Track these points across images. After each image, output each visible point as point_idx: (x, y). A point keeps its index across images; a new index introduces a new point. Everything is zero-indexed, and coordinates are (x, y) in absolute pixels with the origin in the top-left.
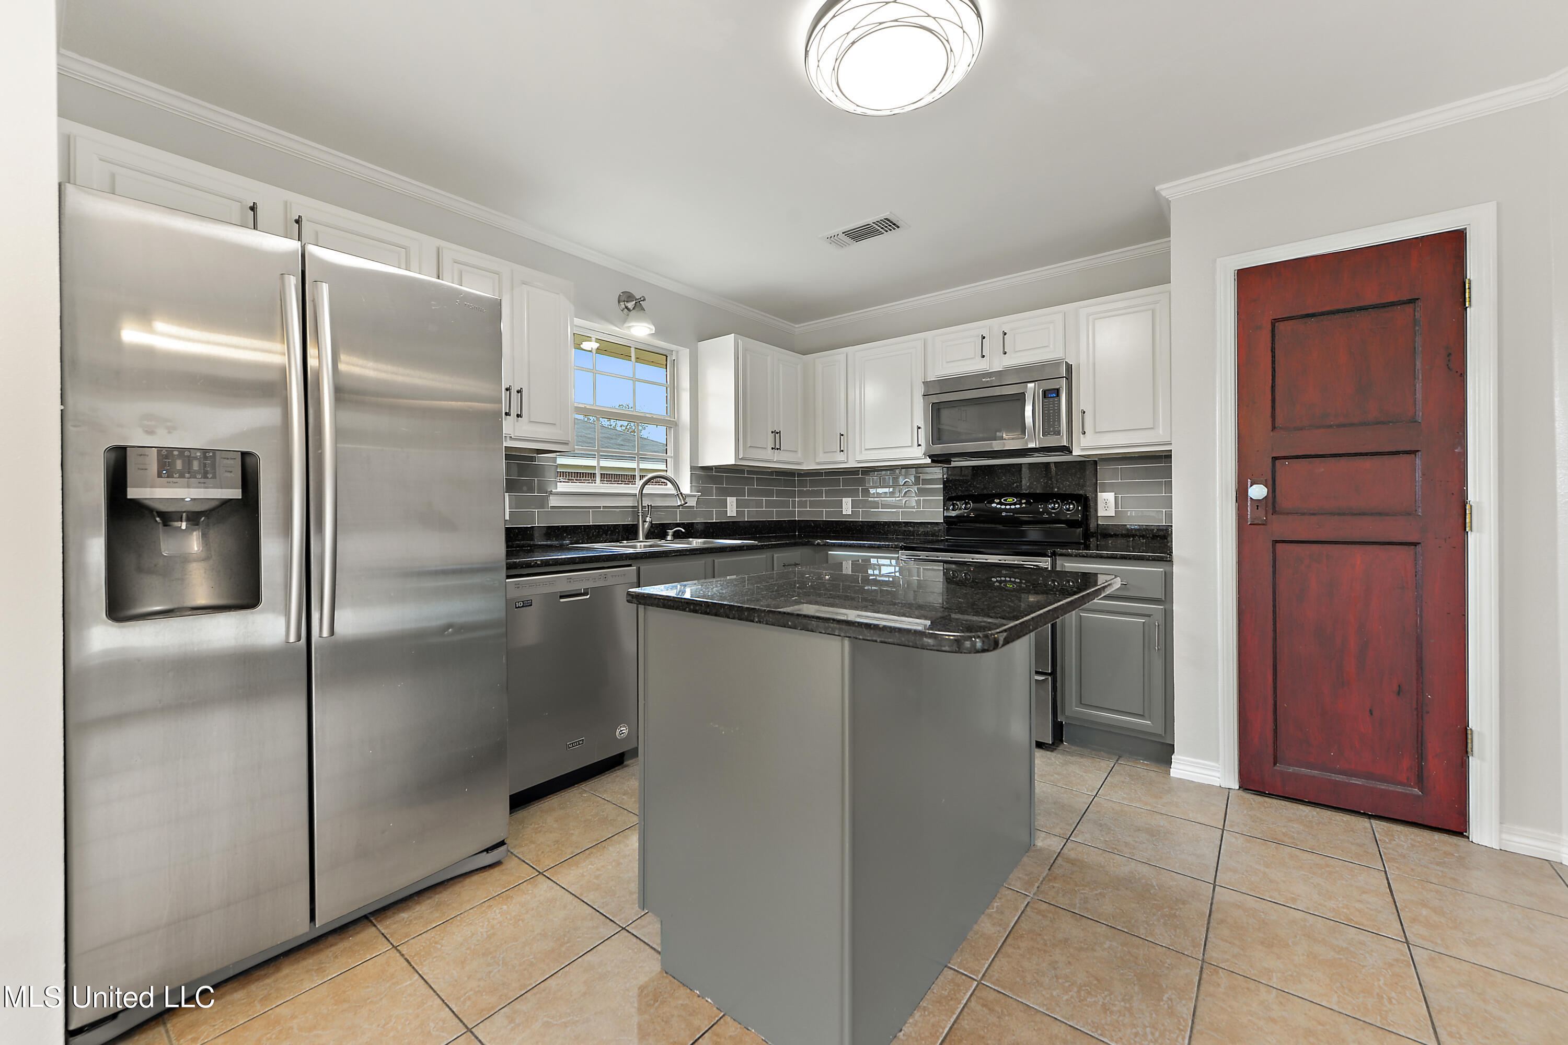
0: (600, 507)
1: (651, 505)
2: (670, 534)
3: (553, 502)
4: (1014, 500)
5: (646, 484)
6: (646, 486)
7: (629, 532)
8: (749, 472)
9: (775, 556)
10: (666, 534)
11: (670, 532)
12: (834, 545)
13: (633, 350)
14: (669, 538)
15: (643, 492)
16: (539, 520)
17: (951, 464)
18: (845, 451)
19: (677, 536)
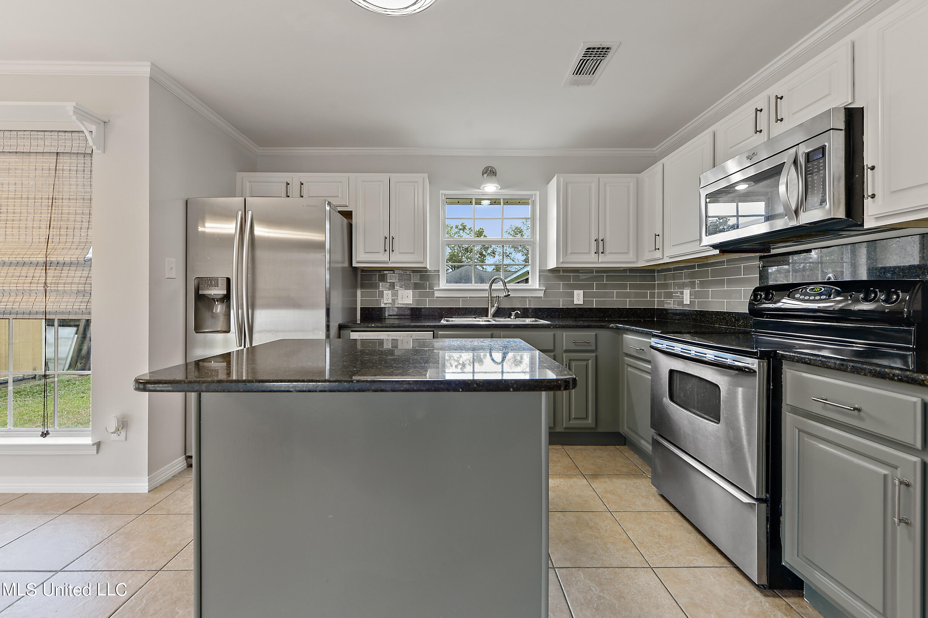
0: (467, 297)
1: (498, 296)
2: (513, 315)
3: (437, 294)
4: (821, 289)
5: (492, 283)
6: (493, 284)
7: (483, 312)
8: (597, 272)
9: (564, 334)
10: (511, 315)
11: (513, 313)
12: (628, 330)
13: (502, 200)
14: (512, 317)
15: (492, 288)
16: (428, 304)
17: (770, 253)
18: (661, 249)
19: (517, 316)
